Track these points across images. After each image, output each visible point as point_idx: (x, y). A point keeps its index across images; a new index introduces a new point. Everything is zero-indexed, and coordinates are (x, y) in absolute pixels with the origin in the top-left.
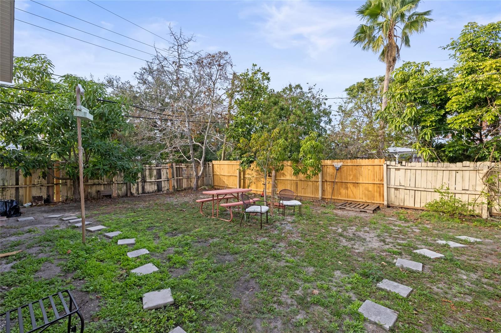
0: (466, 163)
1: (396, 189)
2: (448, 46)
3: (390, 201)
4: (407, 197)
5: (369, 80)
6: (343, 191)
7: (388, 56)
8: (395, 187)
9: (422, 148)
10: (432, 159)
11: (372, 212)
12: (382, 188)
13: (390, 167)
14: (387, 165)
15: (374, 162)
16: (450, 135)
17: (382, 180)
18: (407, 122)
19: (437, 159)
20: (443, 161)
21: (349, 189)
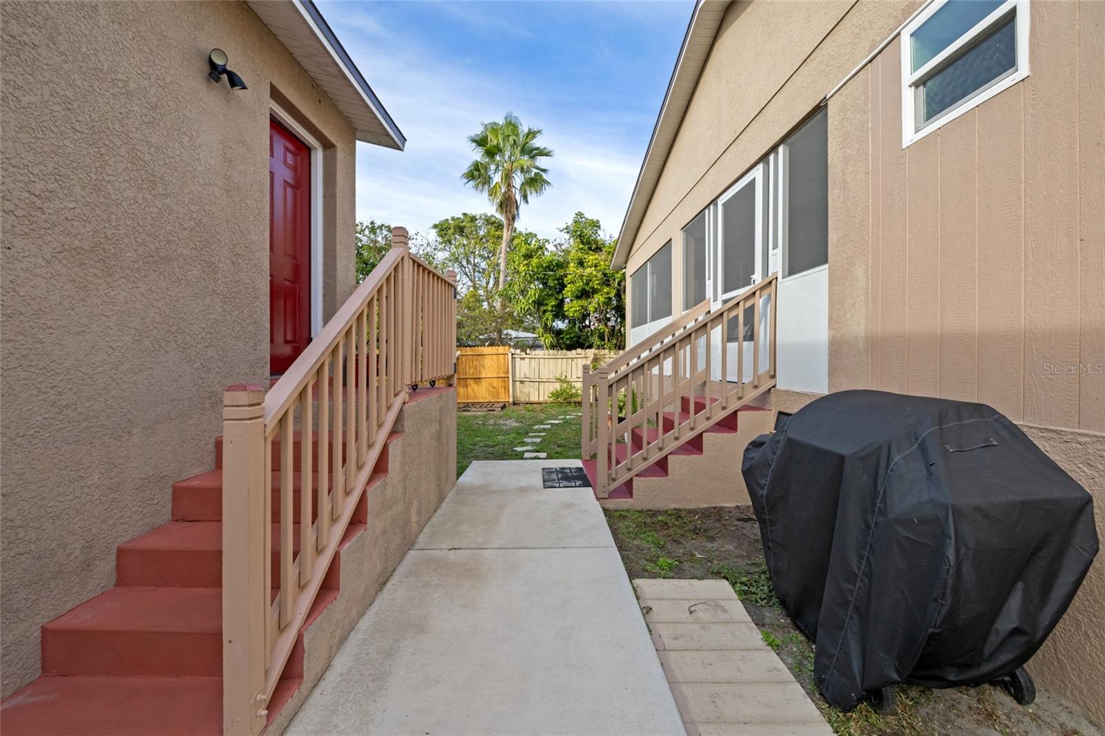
0: (579, 350)
1: (522, 382)
2: (564, 229)
3: (515, 396)
4: (532, 390)
5: (470, 217)
6: (462, 390)
7: (506, 211)
8: (521, 380)
9: (545, 335)
10: (553, 347)
11: (500, 409)
12: (507, 382)
13: (515, 356)
14: (512, 354)
15: (498, 350)
16: (567, 321)
17: (507, 372)
18: (531, 304)
19: (557, 347)
20: (562, 349)
21: (469, 388)
